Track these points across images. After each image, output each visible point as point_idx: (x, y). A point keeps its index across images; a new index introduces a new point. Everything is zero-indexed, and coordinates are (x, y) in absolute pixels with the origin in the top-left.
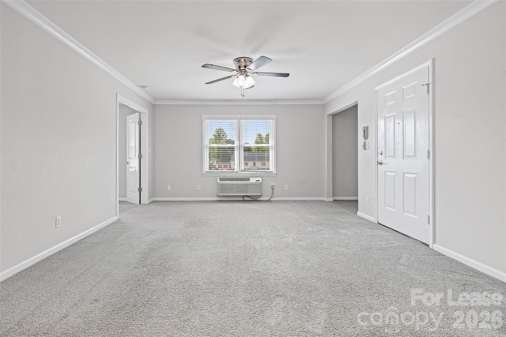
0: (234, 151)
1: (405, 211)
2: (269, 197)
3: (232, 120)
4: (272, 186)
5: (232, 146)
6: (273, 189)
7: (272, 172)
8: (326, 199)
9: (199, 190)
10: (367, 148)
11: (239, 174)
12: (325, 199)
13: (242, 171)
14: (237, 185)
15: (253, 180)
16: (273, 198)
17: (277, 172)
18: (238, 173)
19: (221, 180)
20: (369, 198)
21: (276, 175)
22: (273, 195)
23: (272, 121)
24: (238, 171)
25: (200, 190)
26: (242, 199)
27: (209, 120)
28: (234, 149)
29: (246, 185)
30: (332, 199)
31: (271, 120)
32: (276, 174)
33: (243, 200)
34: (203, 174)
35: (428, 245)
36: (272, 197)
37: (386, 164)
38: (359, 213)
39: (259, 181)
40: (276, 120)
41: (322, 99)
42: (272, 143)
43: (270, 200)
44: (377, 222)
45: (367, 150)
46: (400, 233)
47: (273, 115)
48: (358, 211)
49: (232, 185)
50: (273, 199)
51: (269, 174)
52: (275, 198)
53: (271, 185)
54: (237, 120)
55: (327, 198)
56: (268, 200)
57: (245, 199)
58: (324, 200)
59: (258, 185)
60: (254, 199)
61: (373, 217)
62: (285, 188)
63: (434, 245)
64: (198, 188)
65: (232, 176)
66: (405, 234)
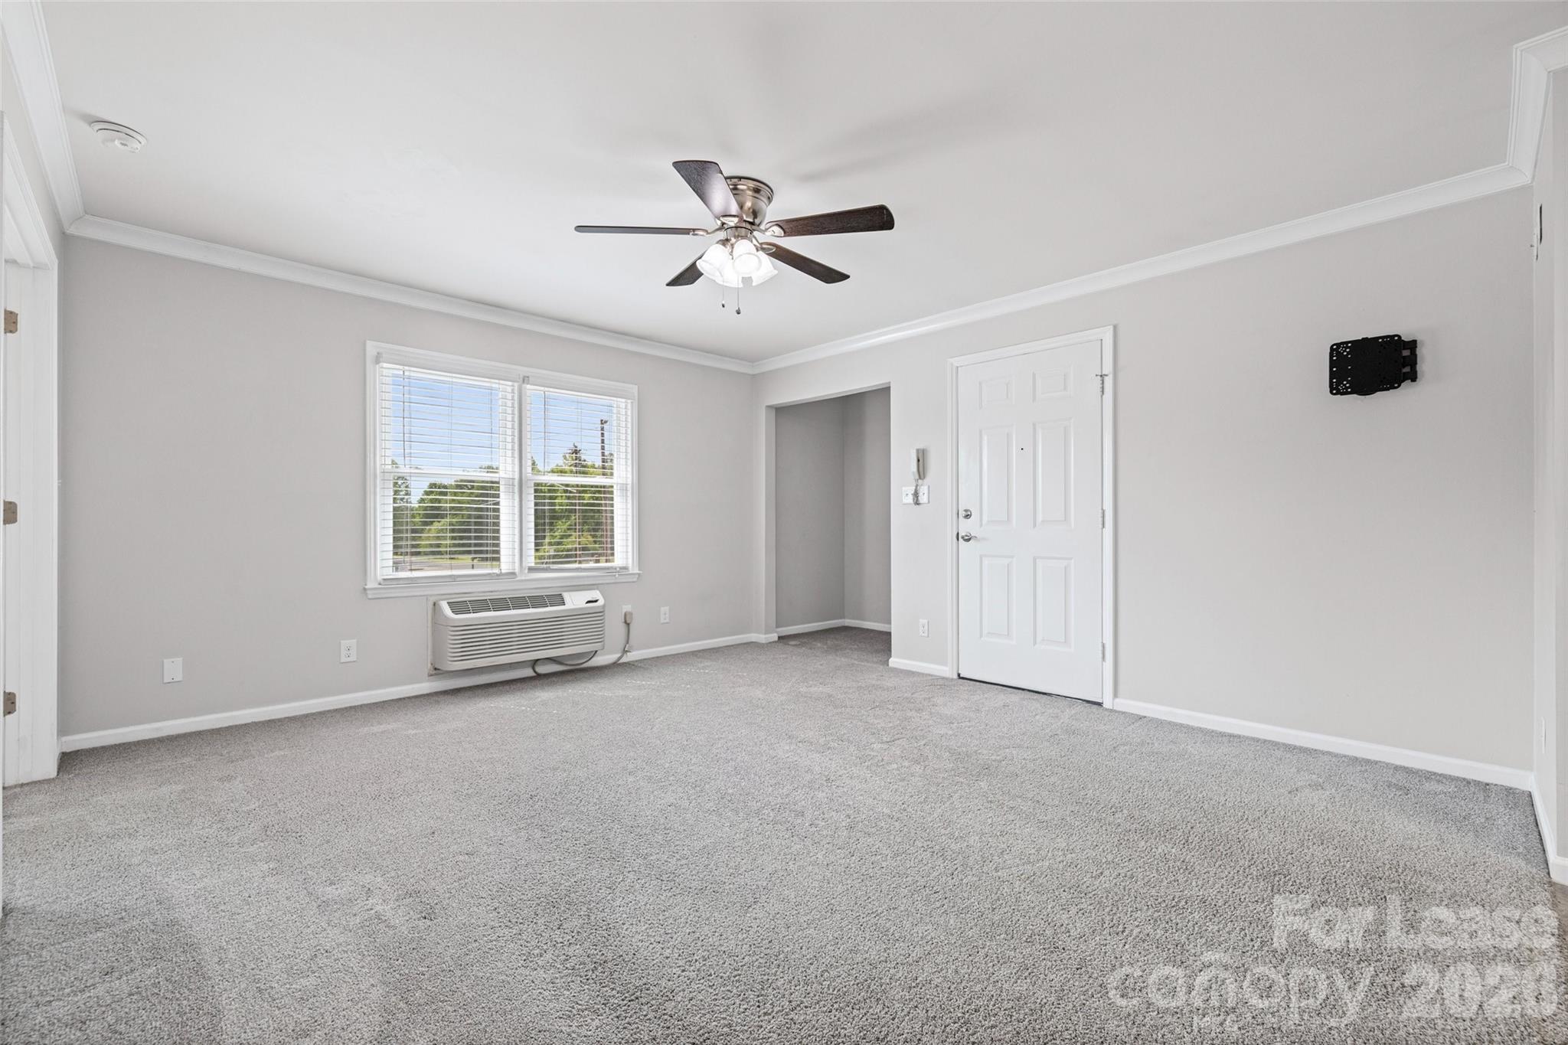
0: (498, 496)
1: (1039, 639)
2: (616, 653)
3: (497, 381)
4: (625, 615)
5: (489, 479)
6: (628, 624)
7: (625, 568)
8: (763, 636)
9: (349, 659)
10: (921, 502)
11: (522, 581)
12: (762, 638)
13: (531, 569)
14: (523, 622)
15: (575, 601)
16: (628, 654)
17: (639, 570)
18: (517, 579)
19: (458, 607)
20: (928, 622)
21: (638, 578)
22: (627, 642)
23: (626, 402)
24: (517, 570)
25: (353, 658)
26: (528, 672)
27: (401, 367)
28: (498, 489)
29: (558, 619)
30: (774, 637)
31: (624, 400)
32: (639, 574)
33: (534, 674)
34: (368, 592)
35: (1100, 704)
36: (625, 652)
37: (984, 539)
38: (894, 662)
39: (596, 601)
40: (639, 399)
41: (752, 359)
42: (622, 474)
43: (621, 661)
44: (956, 676)
45: (921, 506)
46: (1023, 690)
47: (631, 386)
48: (891, 657)
49: (507, 623)
50: (630, 657)
51: (620, 577)
52: (634, 653)
53: (624, 611)
54: (510, 383)
55: (765, 634)
56: (615, 663)
57: (542, 669)
58: (754, 640)
59: (593, 617)
60: (574, 671)
61: (944, 664)
62: (662, 617)
63: (1117, 700)
64: (344, 652)
65: (492, 592)
66: (1040, 691)
